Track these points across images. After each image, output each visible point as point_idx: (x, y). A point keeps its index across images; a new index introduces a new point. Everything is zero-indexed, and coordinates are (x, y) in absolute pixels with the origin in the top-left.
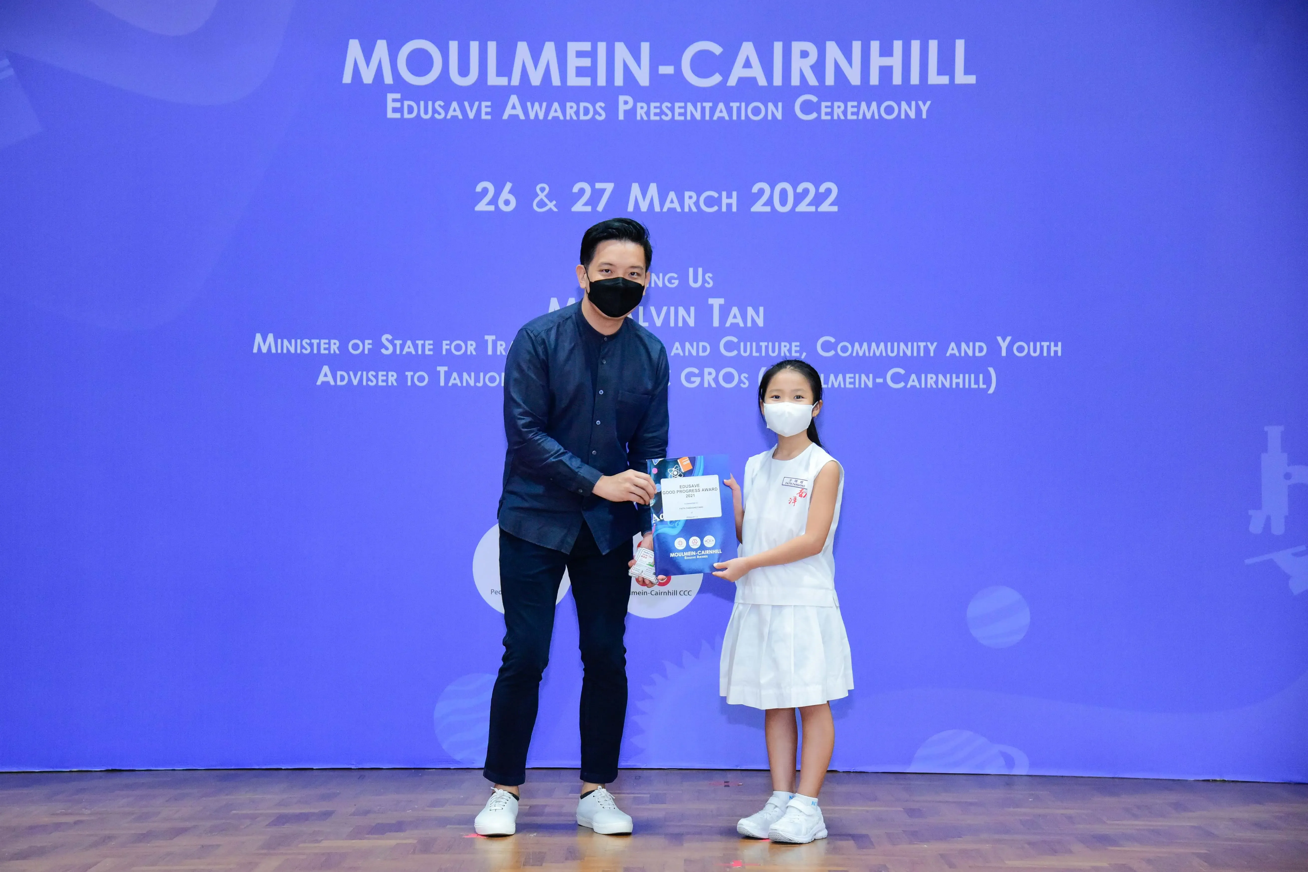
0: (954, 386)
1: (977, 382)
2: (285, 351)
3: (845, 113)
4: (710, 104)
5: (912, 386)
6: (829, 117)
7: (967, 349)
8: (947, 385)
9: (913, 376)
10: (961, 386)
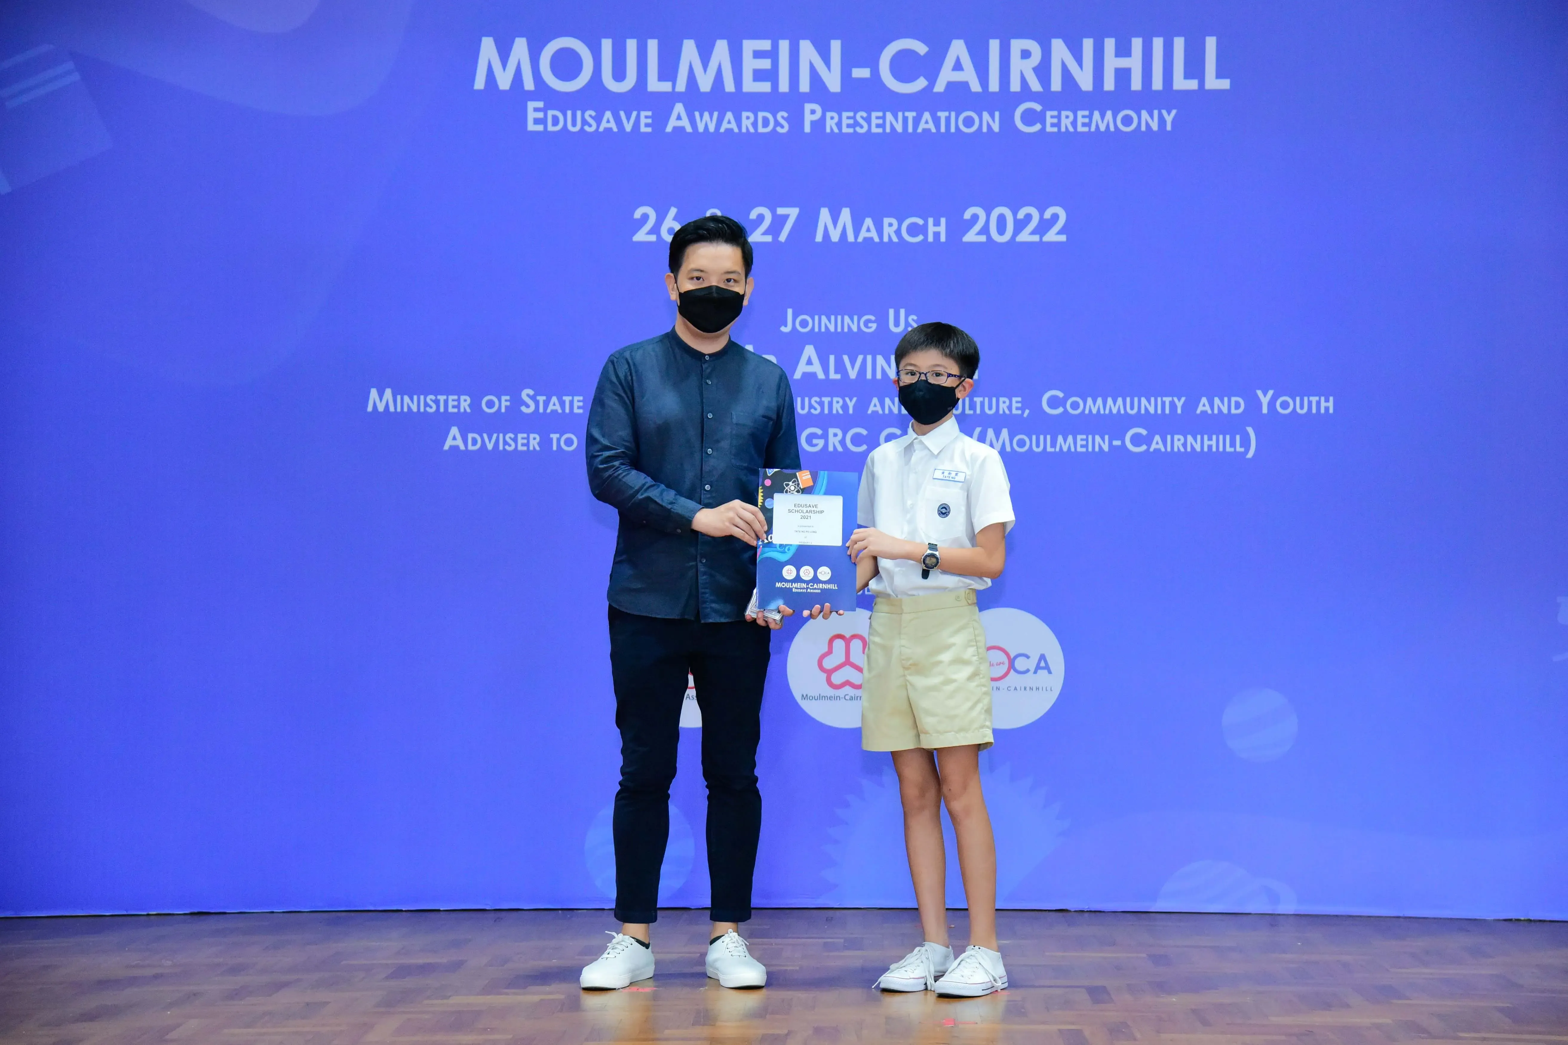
0: (1206, 449)
1: (1233, 444)
2: (405, 410)
3: (1074, 123)
4: (914, 114)
5: (1155, 450)
6: (1055, 129)
7: (1221, 405)
8: (1198, 448)
9: (1157, 438)
10: (1214, 449)
